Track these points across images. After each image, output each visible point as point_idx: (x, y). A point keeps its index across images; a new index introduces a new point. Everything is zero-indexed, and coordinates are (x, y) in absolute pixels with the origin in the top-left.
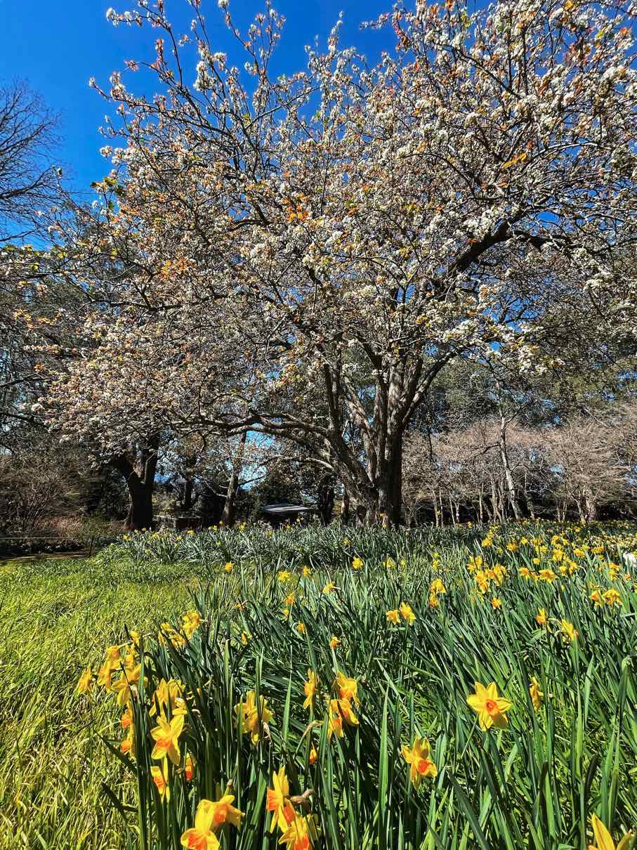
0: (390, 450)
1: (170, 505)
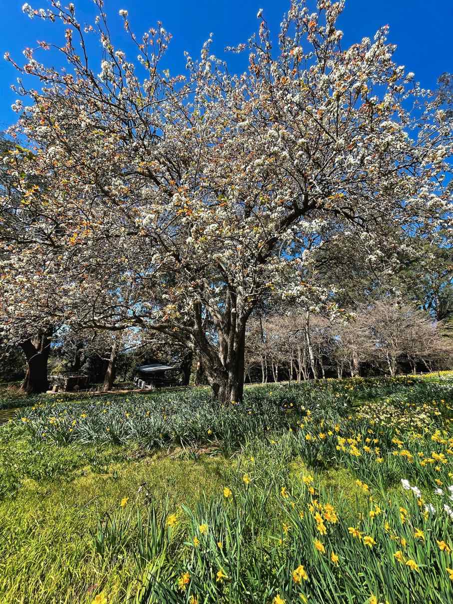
0: (237, 344)
1: (63, 366)
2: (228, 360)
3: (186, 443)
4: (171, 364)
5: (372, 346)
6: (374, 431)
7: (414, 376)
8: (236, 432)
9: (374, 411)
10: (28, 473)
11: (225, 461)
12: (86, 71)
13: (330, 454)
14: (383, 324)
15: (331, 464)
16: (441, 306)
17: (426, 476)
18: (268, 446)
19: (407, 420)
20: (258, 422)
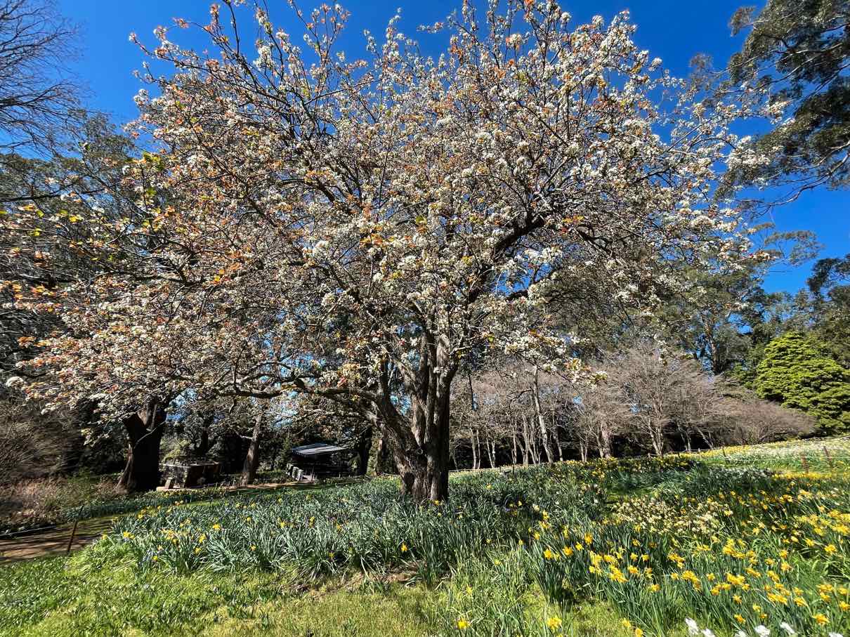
0: (439, 414)
1: (182, 448)
2: (426, 439)
3: (369, 566)
4: (340, 443)
5: (627, 412)
6: (641, 541)
7: (689, 456)
8: (441, 547)
9: (639, 510)
10: (134, 619)
11: (428, 593)
12: (237, 56)
13: (581, 580)
14: (640, 380)
15: (583, 595)
16: (717, 354)
17: (721, 609)
18: (490, 568)
19: (687, 525)
20: (473, 531)
